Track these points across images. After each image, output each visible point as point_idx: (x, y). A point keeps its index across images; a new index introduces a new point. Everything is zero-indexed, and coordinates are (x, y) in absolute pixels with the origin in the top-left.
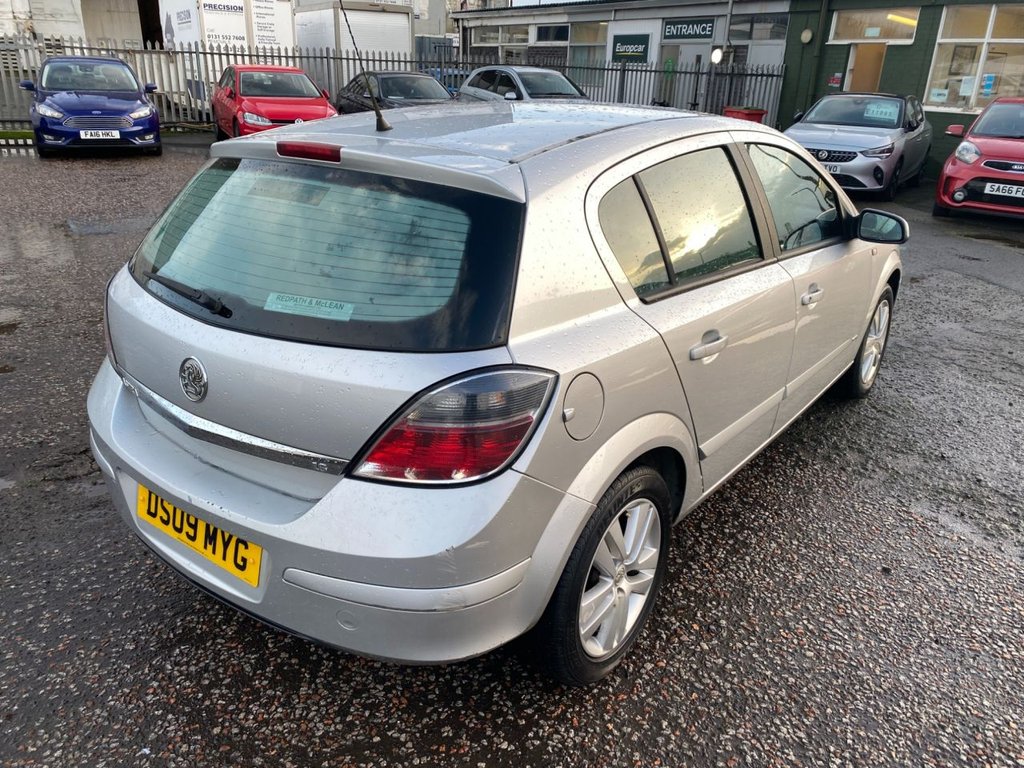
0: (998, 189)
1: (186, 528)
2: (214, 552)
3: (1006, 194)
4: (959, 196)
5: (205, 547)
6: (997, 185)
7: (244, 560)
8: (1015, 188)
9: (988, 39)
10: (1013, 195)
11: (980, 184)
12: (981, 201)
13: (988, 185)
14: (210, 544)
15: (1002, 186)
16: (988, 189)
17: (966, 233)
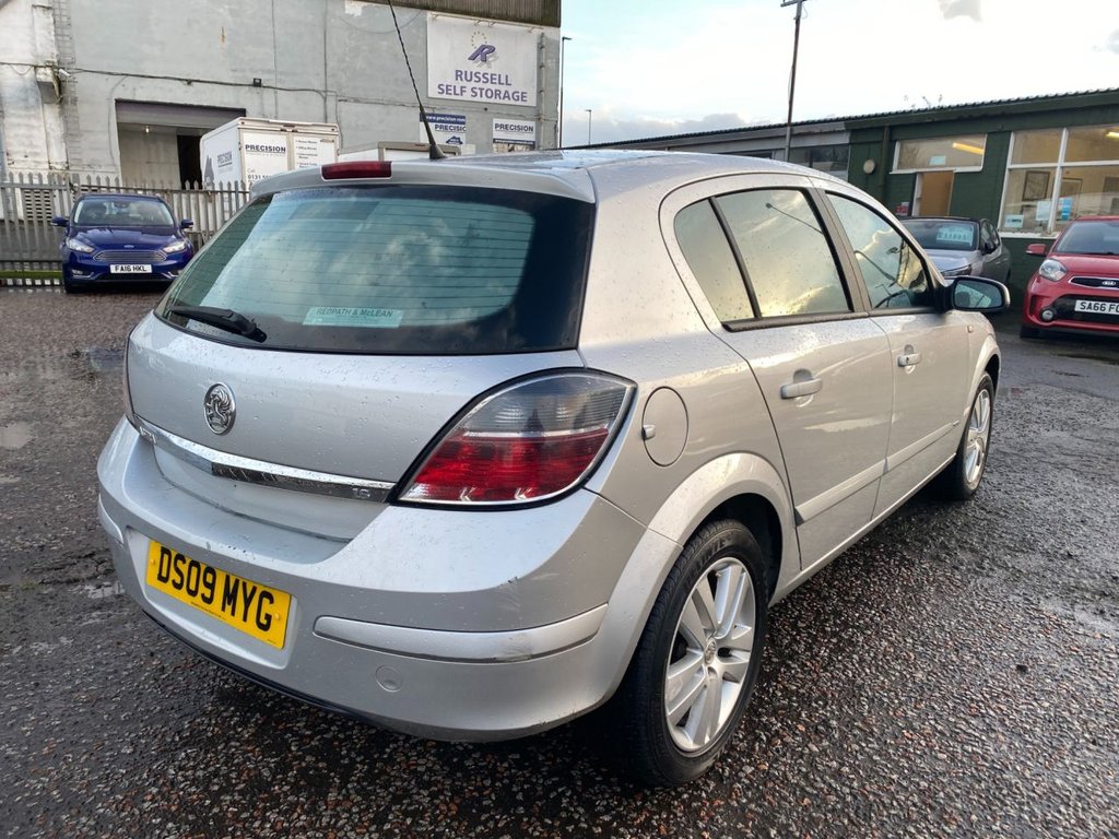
0: (1090, 307)
1: (203, 589)
2: (233, 614)
3: (1099, 311)
4: (1047, 315)
5: (223, 609)
6: (1088, 302)
7: (268, 617)
8: (1108, 304)
9: (1061, 162)
10: (1106, 312)
11: (1068, 302)
12: (1072, 319)
13: (1079, 302)
14: (229, 604)
15: (1093, 303)
16: (1079, 306)
17: (1060, 352)
